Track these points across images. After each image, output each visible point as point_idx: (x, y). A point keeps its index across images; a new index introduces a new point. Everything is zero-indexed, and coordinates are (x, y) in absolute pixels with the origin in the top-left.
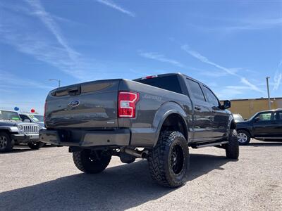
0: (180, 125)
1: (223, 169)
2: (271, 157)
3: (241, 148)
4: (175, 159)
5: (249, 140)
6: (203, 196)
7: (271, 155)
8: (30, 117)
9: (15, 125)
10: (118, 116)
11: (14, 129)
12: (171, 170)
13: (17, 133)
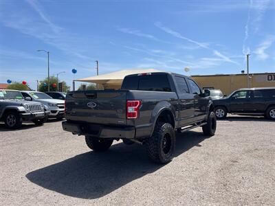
0: (169, 116)
1: (200, 146)
2: (239, 134)
3: (218, 123)
4: (165, 143)
5: (226, 114)
6: (184, 170)
7: (240, 131)
8: (31, 95)
9: (21, 105)
10: (127, 119)
11: (21, 108)
12: (162, 152)
13: (24, 112)
